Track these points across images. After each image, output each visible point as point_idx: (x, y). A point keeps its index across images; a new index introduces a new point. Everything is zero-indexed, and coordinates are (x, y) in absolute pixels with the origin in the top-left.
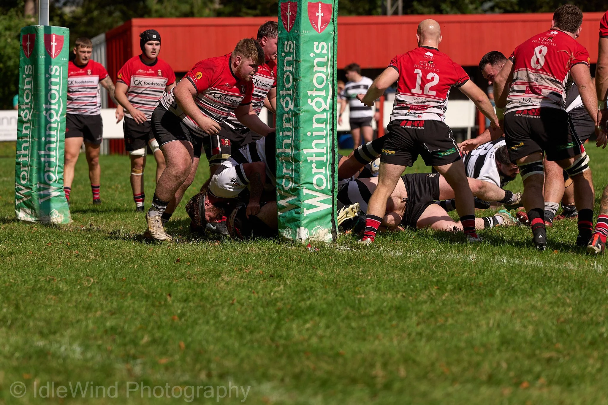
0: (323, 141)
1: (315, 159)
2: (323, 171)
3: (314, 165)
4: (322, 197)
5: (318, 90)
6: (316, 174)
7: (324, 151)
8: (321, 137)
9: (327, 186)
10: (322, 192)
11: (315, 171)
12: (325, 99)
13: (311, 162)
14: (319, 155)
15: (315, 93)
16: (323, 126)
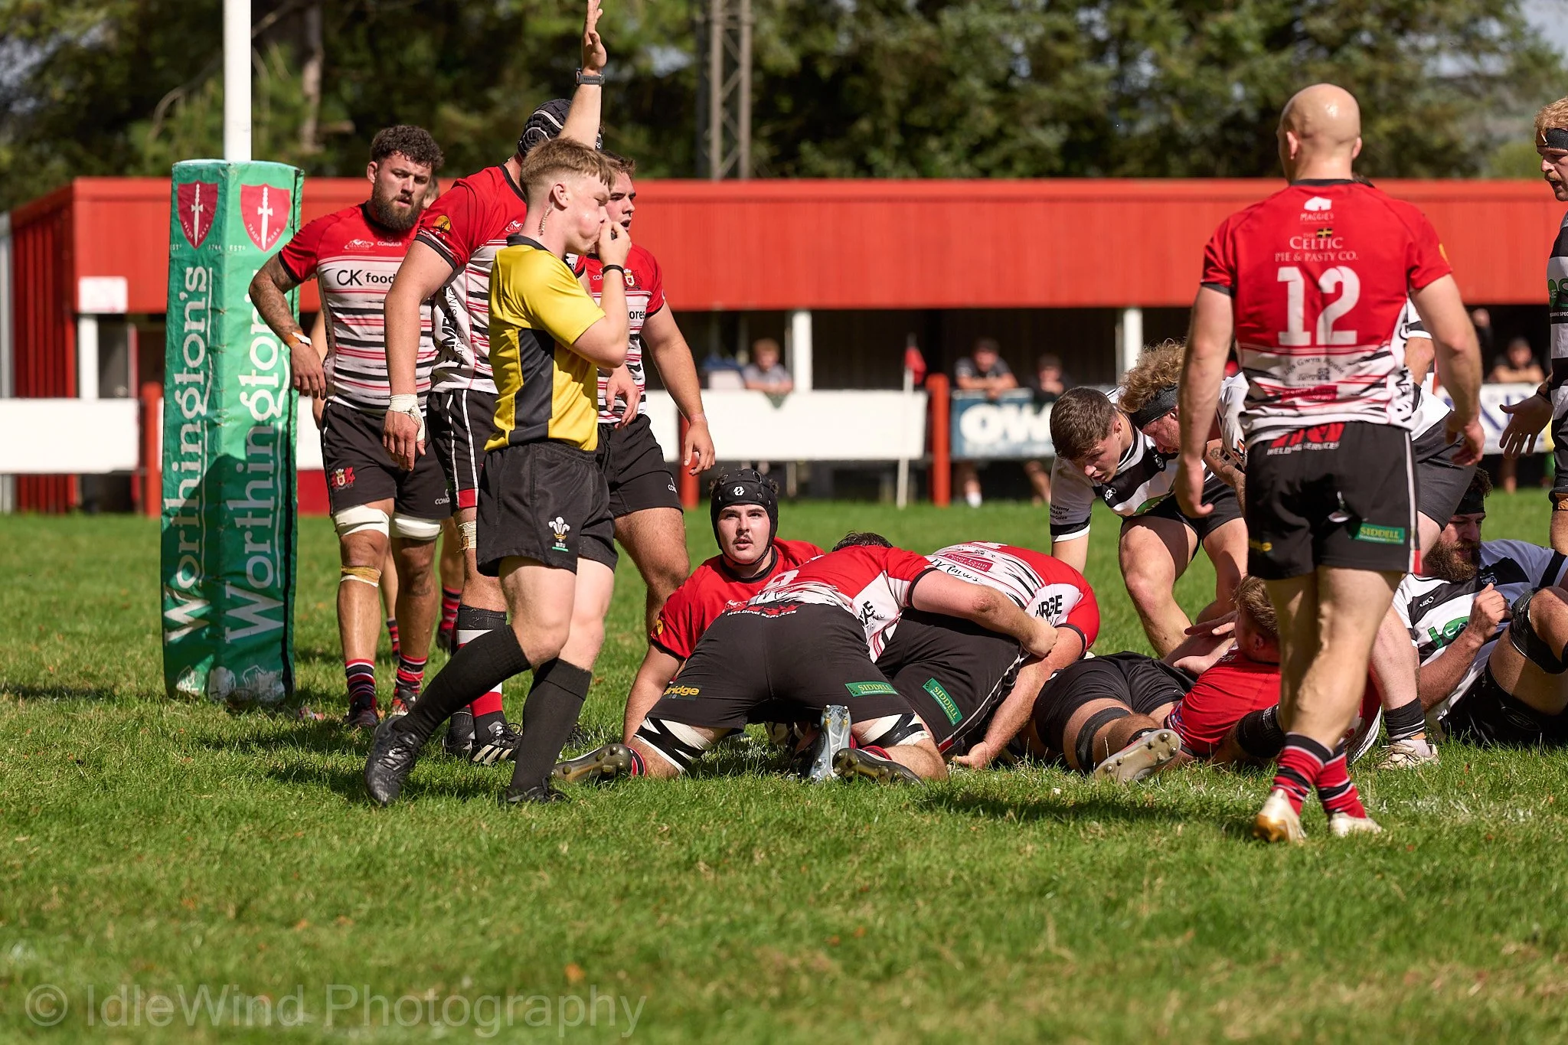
0: (268, 484)
1: (250, 521)
2: (266, 547)
3: (248, 536)
4: (263, 604)
5: (261, 373)
6: (252, 554)
7: (269, 504)
8: (263, 476)
9: (275, 581)
10: (265, 592)
11: (249, 547)
12: (275, 392)
13: (243, 529)
14: (260, 513)
15: (254, 380)
16: (268, 450)
